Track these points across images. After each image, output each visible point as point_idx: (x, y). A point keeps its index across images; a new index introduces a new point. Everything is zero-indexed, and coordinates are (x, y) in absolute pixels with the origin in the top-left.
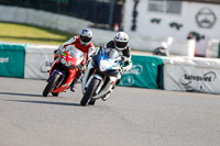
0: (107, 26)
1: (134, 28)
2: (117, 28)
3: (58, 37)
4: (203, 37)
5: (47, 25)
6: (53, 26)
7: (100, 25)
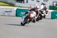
0: (20, 1)
1: (27, 2)
2: (23, 2)
3: (7, 4)
4: (45, 4)
5: (5, 1)
6: (6, 2)
7: (18, 1)
